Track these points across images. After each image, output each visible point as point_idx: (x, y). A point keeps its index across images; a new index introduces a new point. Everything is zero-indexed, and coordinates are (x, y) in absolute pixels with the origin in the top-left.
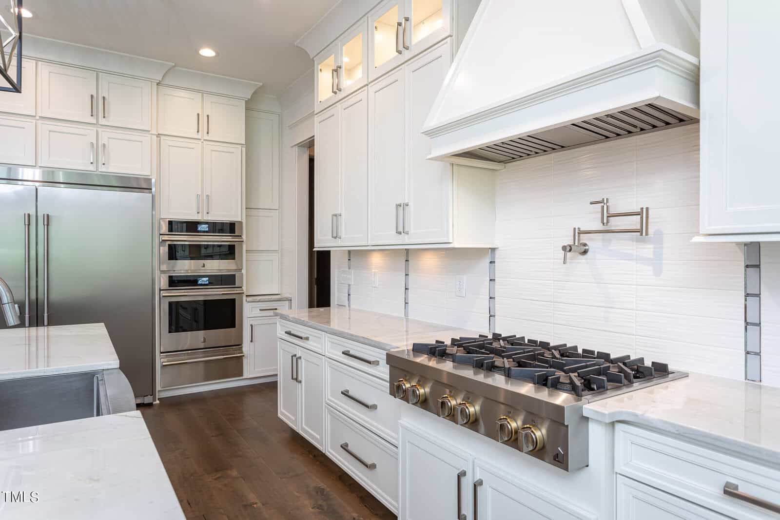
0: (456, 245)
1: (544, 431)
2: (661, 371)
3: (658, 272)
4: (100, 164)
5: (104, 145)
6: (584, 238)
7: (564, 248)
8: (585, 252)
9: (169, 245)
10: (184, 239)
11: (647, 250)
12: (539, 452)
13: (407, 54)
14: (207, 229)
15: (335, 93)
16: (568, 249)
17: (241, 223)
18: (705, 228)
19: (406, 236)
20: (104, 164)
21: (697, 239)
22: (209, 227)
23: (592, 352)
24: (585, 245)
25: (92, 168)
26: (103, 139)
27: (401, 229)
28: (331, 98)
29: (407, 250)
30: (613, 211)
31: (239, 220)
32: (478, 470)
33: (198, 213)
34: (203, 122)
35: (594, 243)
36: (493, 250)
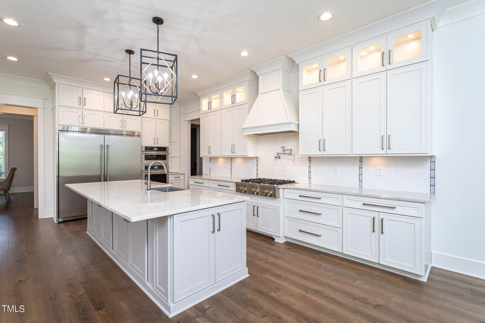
0: (249, 156)
1: (272, 192)
2: (294, 182)
3: (294, 162)
4: (124, 127)
5: (125, 121)
6: (280, 155)
7: (275, 157)
8: (280, 158)
9: (145, 155)
10: (149, 153)
11: (292, 157)
12: (271, 196)
13: (235, 105)
14: (157, 150)
15: (209, 109)
16: (276, 157)
17: (168, 147)
18: (300, 154)
19: (234, 154)
20: (125, 127)
21: (299, 156)
22: (158, 149)
23: (281, 180)
24: (280, 156)
25: (121, 129)
26: (125, 119)
27: (233, 151)
28: (207, 111)
29: (232, 157)
30: (285, 149)
31: (168, 146)
32: (258, 204)
33: (154, 144)
34: (156, 112)
35: (282, 156)
36: (257, 158)
